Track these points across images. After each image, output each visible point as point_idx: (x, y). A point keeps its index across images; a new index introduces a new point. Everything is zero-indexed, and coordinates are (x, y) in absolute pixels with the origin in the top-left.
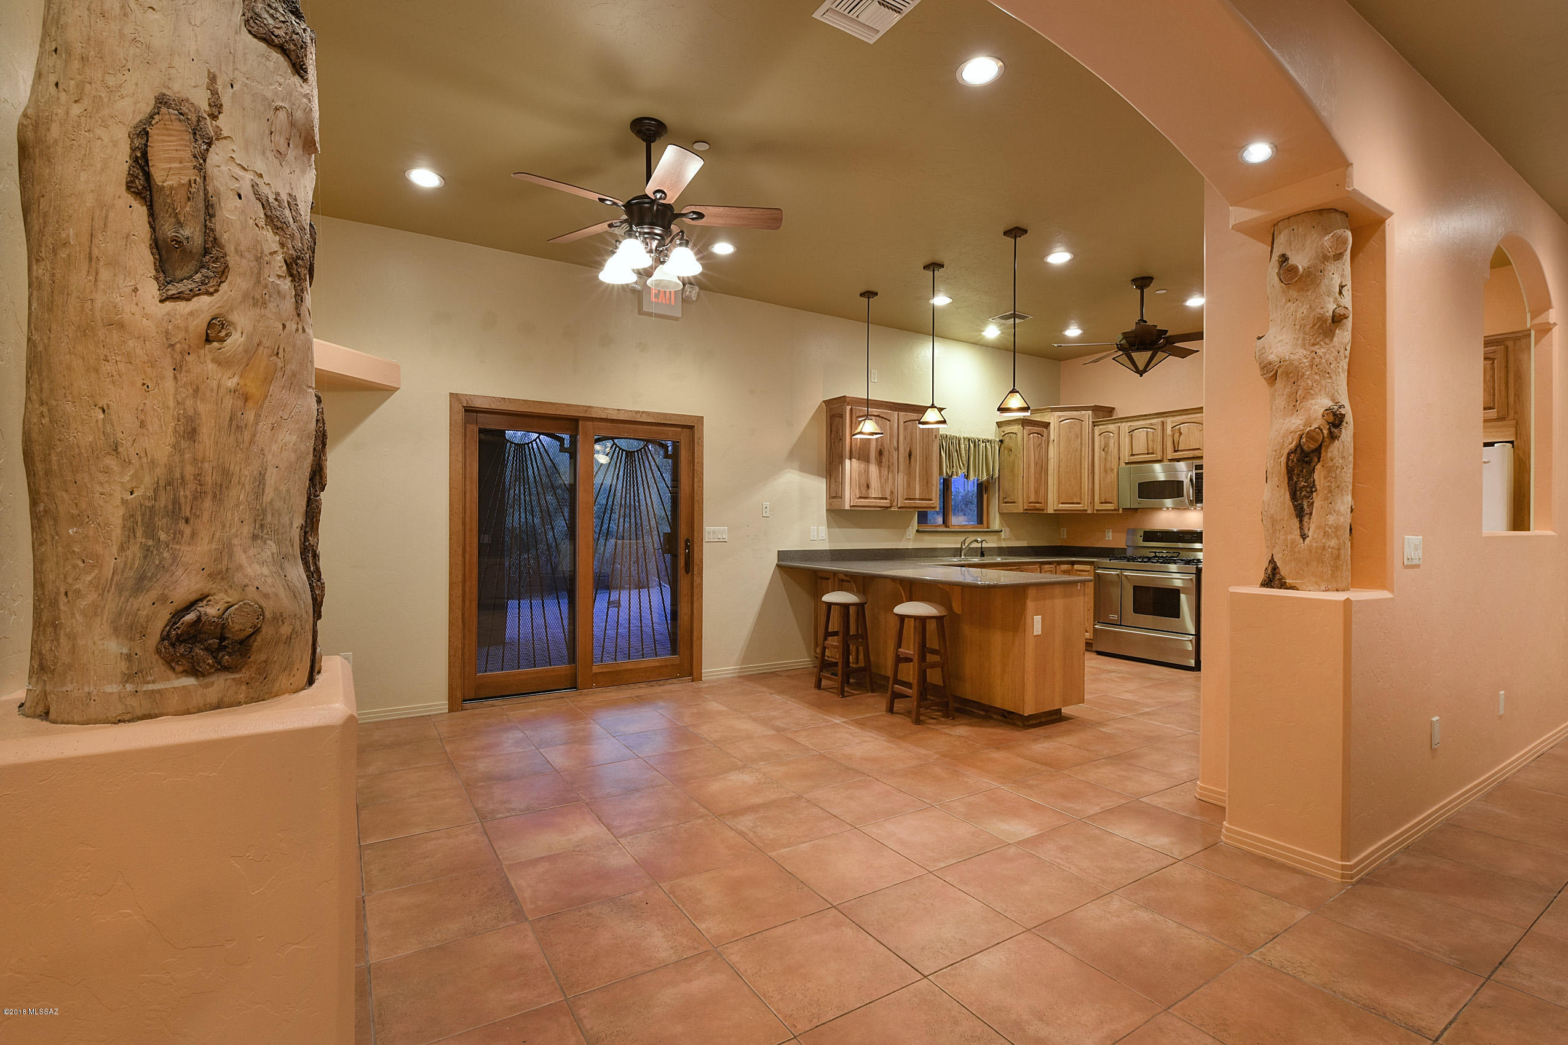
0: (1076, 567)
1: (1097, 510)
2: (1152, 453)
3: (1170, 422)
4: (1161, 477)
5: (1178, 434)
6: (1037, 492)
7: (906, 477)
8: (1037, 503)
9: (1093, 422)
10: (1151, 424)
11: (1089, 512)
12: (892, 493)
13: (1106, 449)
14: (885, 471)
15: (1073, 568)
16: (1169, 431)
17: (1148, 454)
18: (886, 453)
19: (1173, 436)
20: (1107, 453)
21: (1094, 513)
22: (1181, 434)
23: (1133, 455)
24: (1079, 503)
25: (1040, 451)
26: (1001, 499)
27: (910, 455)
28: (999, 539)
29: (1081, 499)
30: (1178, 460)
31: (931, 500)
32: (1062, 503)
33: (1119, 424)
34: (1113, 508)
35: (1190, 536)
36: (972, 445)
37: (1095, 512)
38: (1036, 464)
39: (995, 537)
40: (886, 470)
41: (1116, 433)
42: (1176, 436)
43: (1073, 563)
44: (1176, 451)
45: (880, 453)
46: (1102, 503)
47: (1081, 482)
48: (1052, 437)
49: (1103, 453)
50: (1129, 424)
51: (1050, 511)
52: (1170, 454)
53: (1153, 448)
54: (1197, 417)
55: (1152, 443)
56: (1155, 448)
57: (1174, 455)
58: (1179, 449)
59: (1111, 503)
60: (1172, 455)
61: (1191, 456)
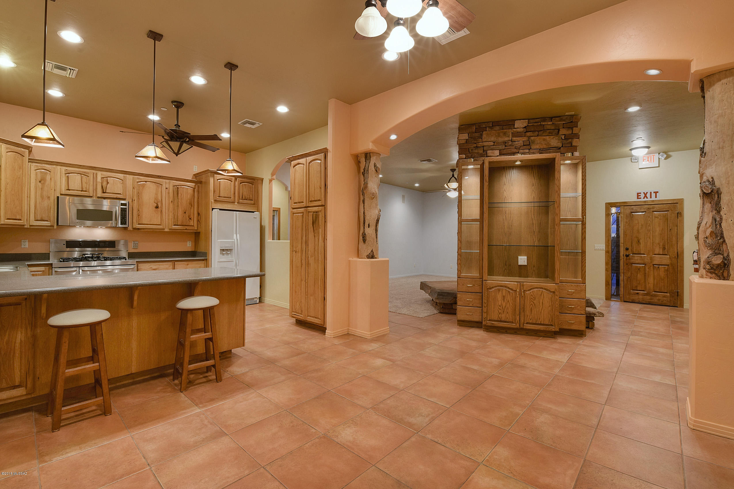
2: (86, 191)
3: (100, 175)
4: (91, 207)
5: (106, 183)
9: (29, 159)
10: (85, 172)
11: (26, 227)
13: (43, 182)
16: (99, 179)
17: (82, 191)
19: (102, 183)
20: (43, 184)
22: (108, 183)
23: (68, 190)
24: (20, 220)
29: (22, 216)
30: (105, 198)
33: (54, 166)
34: (50, 225)
35: (104, 244)
37: (30, 226)
42: (105, 184)
44: (104, 193)
47: (22, 203)
50: (66, 168)
52: (100, 194)
53: (86, 188)
54: (119, 176)
55: (85, 184)
56: (88, 188)
57: (103, 195)
58: (107, 192)
59: (48, 221)
60: (101, 195)
61: (115, 197)
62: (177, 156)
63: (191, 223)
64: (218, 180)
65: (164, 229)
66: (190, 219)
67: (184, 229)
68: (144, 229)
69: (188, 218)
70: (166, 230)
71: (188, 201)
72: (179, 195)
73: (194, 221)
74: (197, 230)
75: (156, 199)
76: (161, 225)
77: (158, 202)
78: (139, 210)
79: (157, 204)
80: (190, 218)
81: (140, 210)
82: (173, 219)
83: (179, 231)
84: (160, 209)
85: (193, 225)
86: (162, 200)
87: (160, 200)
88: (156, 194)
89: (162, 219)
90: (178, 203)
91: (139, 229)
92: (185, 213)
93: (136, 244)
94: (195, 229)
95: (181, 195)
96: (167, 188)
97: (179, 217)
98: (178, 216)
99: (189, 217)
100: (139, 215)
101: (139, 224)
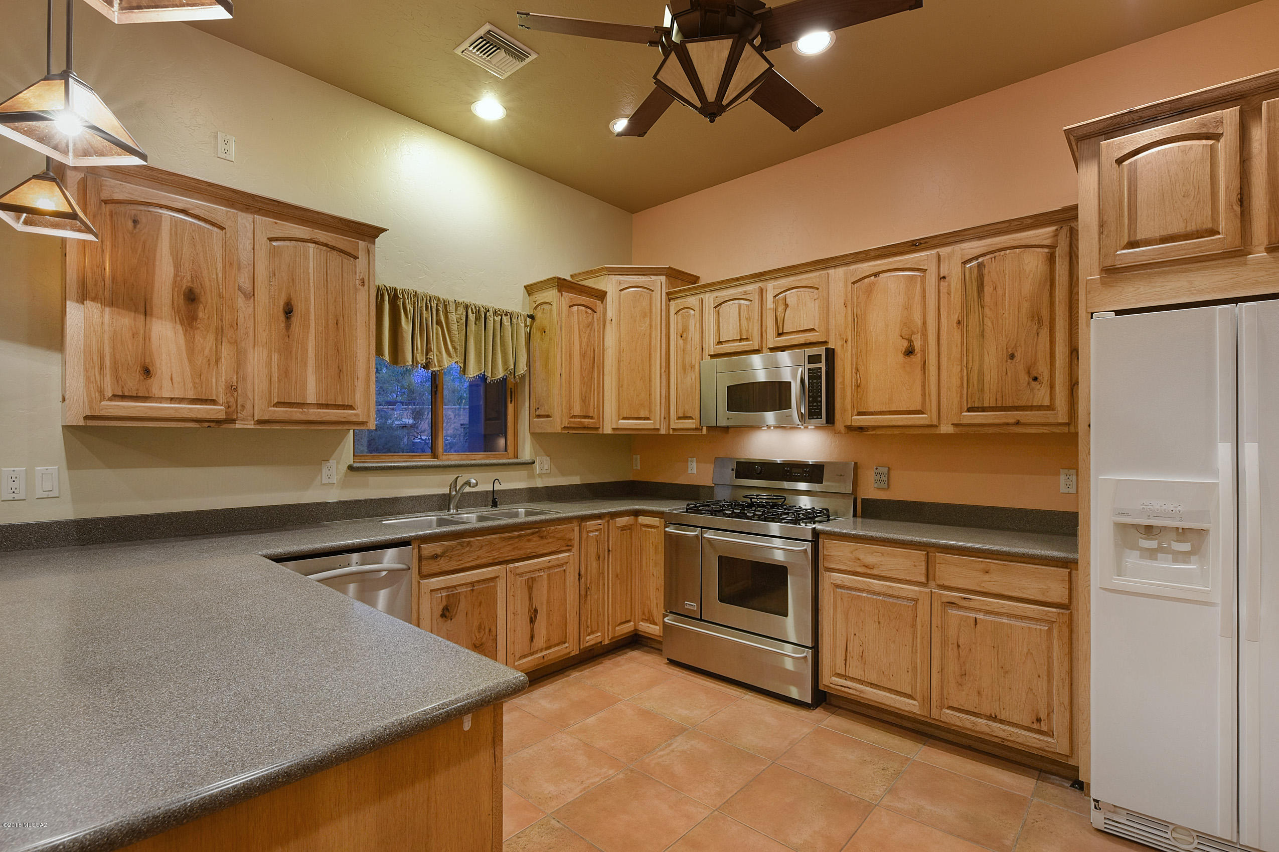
0: (642, 519)
1: (674, 429)
2: (747, 339)
3: (771, 288)
4: (762, 376)
5: (783, 307)
6: (584, 400)
7: (275, 357)
8: (586, 417)
9: (668, 294)
10: (745, 293)
11: (663, 432)
12: (232, 389)
13: (684, 336)
14: (206, 342)
15: (637, 521)
16: (770, 304)
17: (741, 340)
18: (209, 299)
19: (776, 310)
20: (685, 341)
21: (669, 435)
22: (787, 306)
23: (720, 343)
24: (648, 419)
25: (590, 335)
26: (533, 410)
27: (288, 311)
28: (532, 476)
29: (650, 411)
30: (782, 349)
31: (351, 407)
32: (624, 418)
33: (702, 296)
34: (694, 426)
35: (801, 470)
36: (472, 317)
37: (671, 432)
38: (583, 355)
39: (523, 473)
40: (211, 338)
41: (697, 309)
42: (781, 309)
43: (637, 513)
44: (780, 335)
45: (191, 297)
46: (679, 418)
47: (650, 386)
48: (609, 314)
49: (681, 342)
50: (716, 294)
51: (608, 430)
52: (772, 340)
53: (747, 331)
54: (811, 278)
55: (746, 323)
56: (750, 331)
57: (777, 341)
58: (784, 331)
59: (693, 419)
60: (774, 341)
61: (802, 341)
62: (712, 121)
63: (1041, 395)
64: (1120, 161)
65: (936, 426)
66: (1035, 379)
67: (1008, 424)
68: (874, 428)
69: (1024, 378)
70: (946, 428)
71: (1026, 305)
72: (988, 289)
73: (1052, 387)
74: (1068, 424)
75: (907, 323)
76: (923, 413)
77: (913, 333)
78: (857, 370)
79: (910, 341)
80: (1034, 374)
81: (862, 368)
82: (965, 386)
83: (991, 430)
84: (919, 355)
85: (1047, 402)
86: (924, 323)
87: (919, 323)
88: (907, 307)
89: (927, 392)
90: (982, 324)
91: (861, 429)
92: (1012, 356)
93: (883, 475)
94: (1061, 421)
95: (995, 289)
96: (944, 278)
97: (987, 378)
98: (981, 373)
99: (1029, 373)
100: (858, 387)
101: (859, 414)
